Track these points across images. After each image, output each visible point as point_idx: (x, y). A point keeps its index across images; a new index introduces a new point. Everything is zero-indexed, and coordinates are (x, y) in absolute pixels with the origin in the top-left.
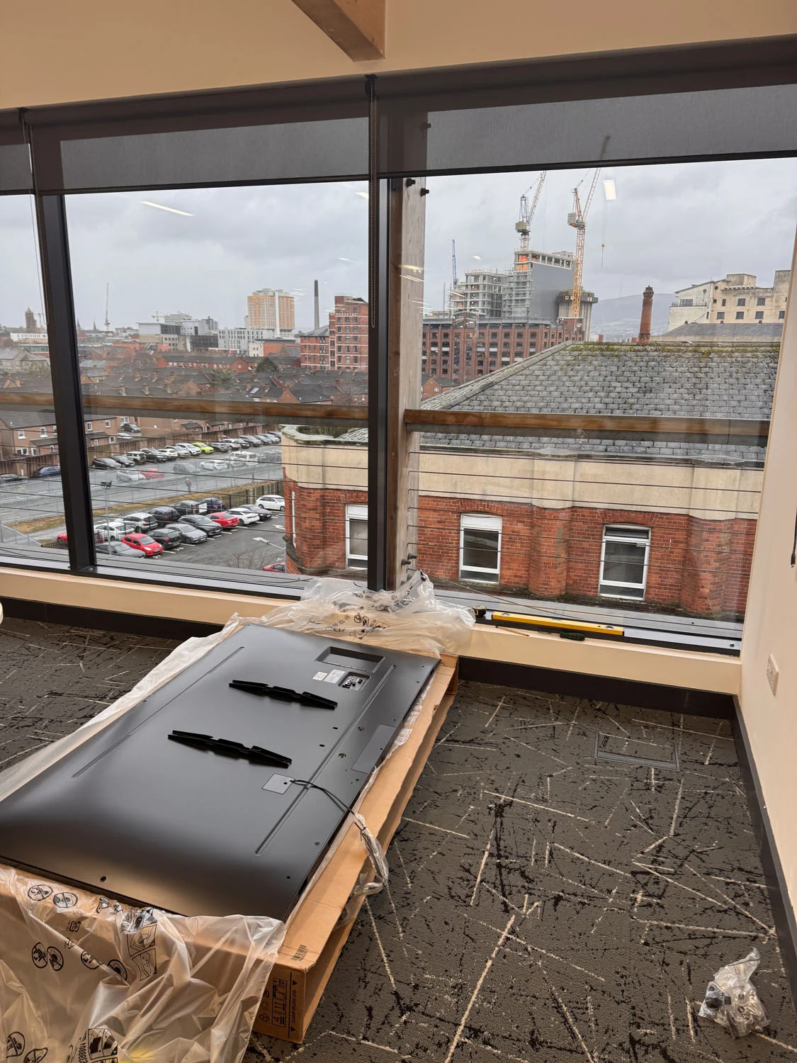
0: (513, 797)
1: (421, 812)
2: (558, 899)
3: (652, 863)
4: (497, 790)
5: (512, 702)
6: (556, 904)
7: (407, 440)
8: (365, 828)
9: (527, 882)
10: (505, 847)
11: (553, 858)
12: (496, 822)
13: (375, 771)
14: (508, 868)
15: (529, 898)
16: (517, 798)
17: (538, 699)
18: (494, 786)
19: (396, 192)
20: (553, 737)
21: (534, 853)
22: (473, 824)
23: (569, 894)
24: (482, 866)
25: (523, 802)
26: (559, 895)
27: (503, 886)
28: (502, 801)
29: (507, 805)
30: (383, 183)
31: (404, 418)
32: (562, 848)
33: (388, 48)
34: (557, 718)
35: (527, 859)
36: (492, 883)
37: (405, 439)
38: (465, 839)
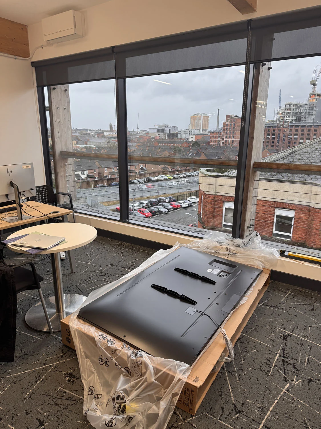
0: (292, 333)
1: (250, 332)
2: (310, 381)
4: (284, 329)
5: (294, 292)
6: (309, 383)
7: (254, 175)
8: (225, 335)
9: (296, 370)
10: (287, 354)
11: (309, 362)
12: (283, 342)
13: (231, 313)
14: (287, 363)
15: (296, 377)
16: (294, 333)
17: (307, 292)
18: (284, 327)
19: (257, 69)
20: (313, 310)
21: (300, 358)
22: (272, 341)
23: (316, 380)
24: (276, 360)
25: (297, 336)
26: (311, 379)
27: (285, 370)
28: (287, 334)
29: (289, 336)
30: (252, 66)
31: (253, 166)
32: (314, 358)
33: (258, 7)
34: (316, 302)
35: (297, 360)
36: (280, 368)
37: (253, 174)
38: (268, 347)
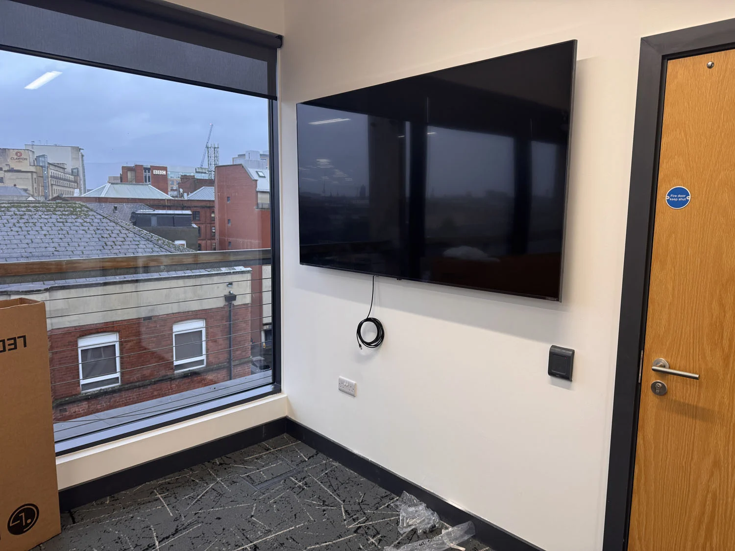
0: (251, 542)
3: (355, 522)
4: (237, 546)
16: (254, 541)
17: (177, 479)
20: (220, 495)
25: (260, 540)
32: (313, 547)
34: (207, 483)
